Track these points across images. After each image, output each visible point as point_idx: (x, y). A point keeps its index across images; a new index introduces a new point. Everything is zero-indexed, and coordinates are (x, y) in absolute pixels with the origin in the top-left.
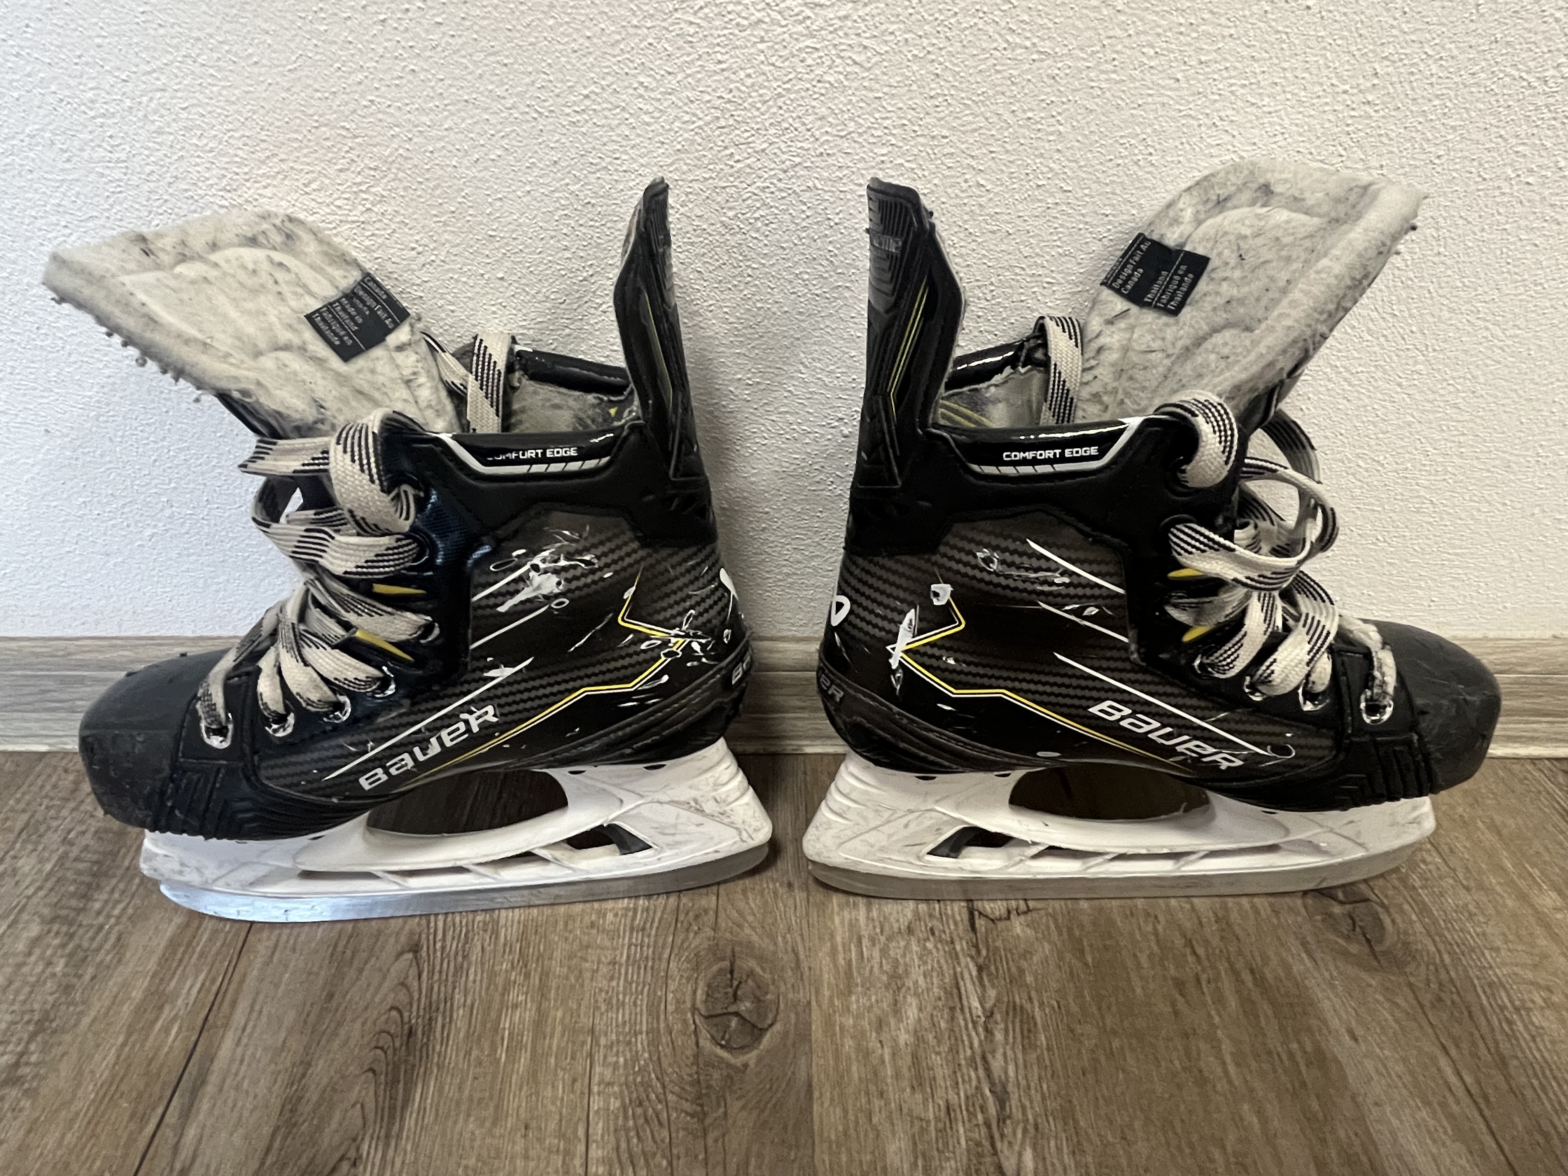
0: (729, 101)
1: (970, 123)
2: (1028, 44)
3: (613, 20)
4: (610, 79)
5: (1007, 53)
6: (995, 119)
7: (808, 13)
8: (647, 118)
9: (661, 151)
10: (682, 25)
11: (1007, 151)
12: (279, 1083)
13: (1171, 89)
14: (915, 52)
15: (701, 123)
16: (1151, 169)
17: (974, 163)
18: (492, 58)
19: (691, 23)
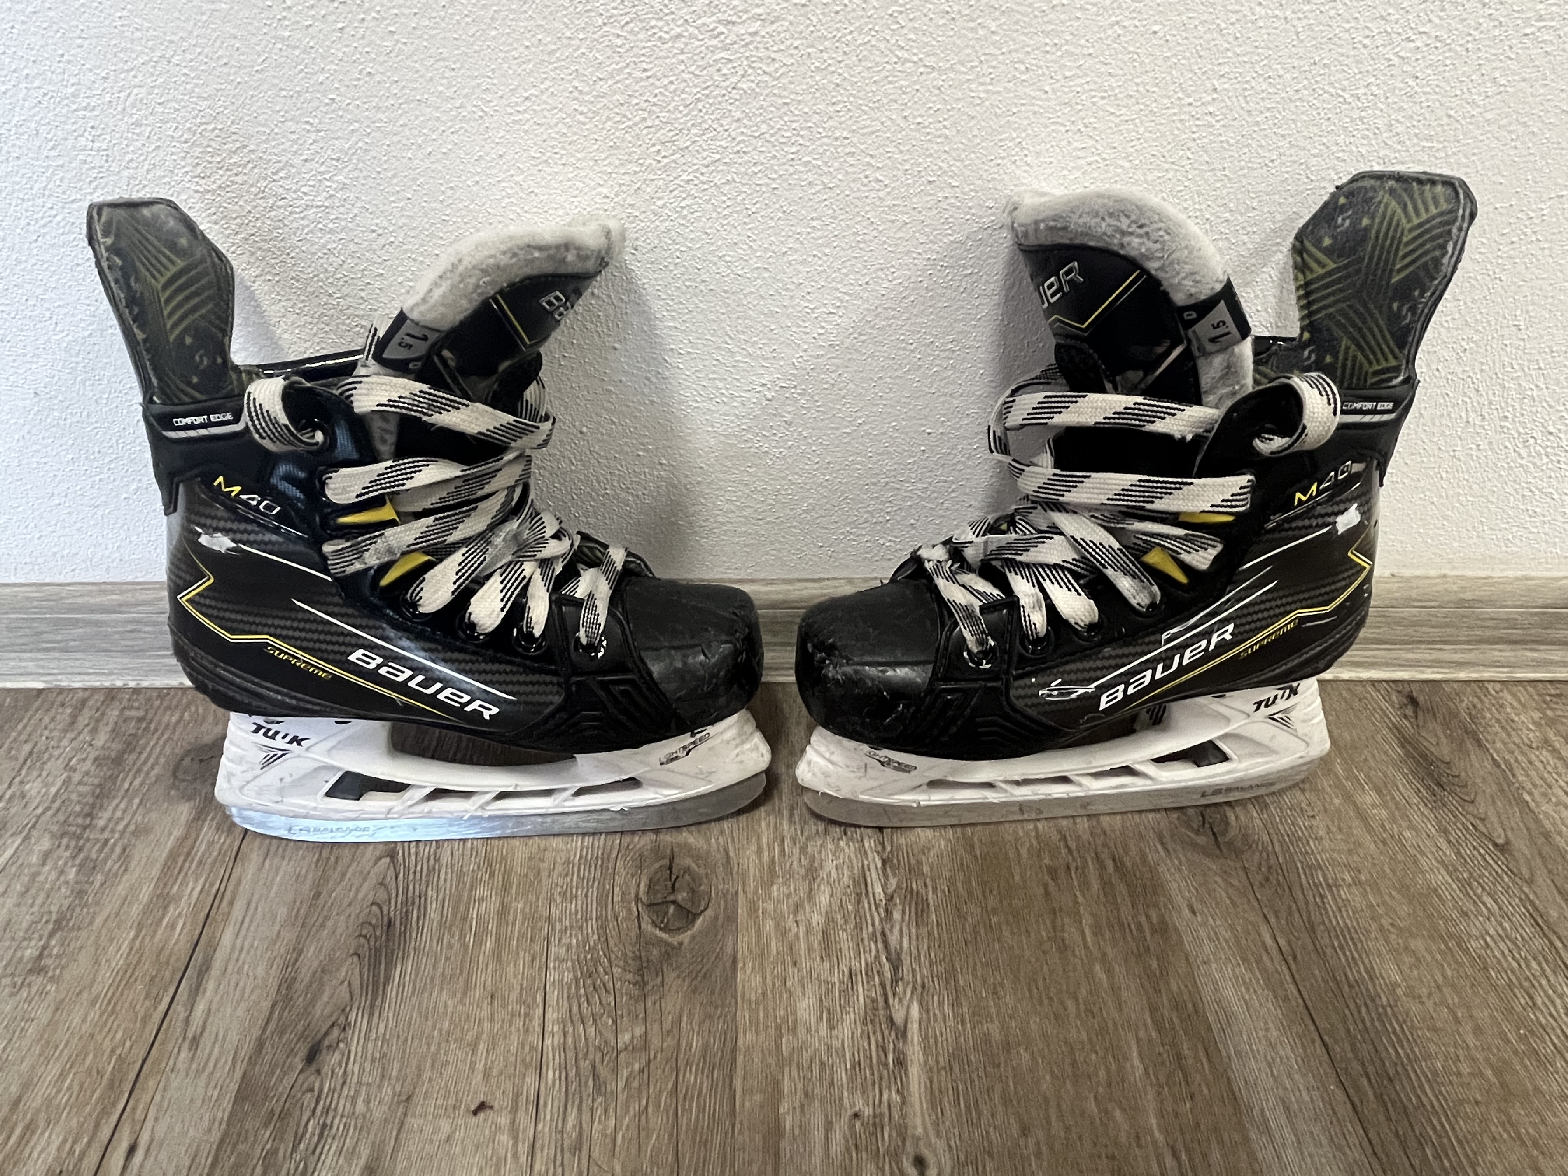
0: (655, 105)
1: (868, 127)
2: (915, 59)
3: (548, 32)
4: (548, 83)
5: (898, 67)
6: (889, 123)
7: (721, 28)
8: (581, 118)
9: (596, 147)
10: (611, 38)
11: (902, 152)
12: (274, 967)
13: (1040, 99)
14: (817, 64)
15: (631, 123)
16: (1027, 168)
17: (873, 161)
18: (441, 64)
19: (619, 36)
